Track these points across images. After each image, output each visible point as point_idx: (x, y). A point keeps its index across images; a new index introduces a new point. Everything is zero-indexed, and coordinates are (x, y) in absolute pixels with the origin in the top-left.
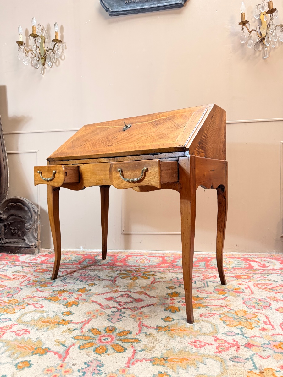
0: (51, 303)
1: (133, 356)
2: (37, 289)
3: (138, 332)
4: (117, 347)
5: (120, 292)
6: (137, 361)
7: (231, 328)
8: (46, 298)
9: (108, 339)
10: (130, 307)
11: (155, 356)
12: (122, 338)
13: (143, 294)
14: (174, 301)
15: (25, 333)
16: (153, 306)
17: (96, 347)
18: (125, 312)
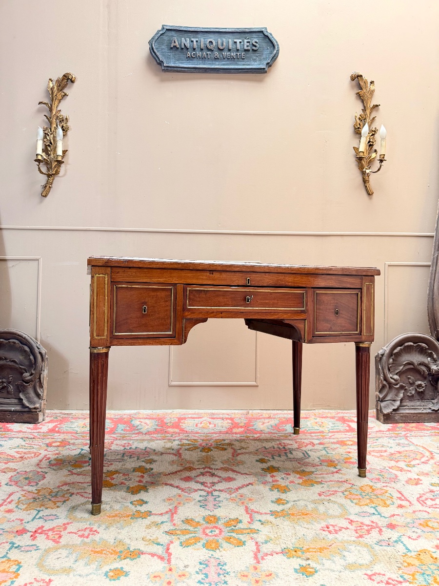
1: (258, 550)
2: (69, 471)
3: (250, 521)
4: (232, 540)
5: (197, 470)
6: (267, 555)
7: (362, 507)
9: (215, 531)
10: (223, 489)
11: (285, 547)
13: (230, 471)
14: (276, 478)
15: (91, 533)
16: (252, 485)
17: (204, 543)
18: (218, 496)
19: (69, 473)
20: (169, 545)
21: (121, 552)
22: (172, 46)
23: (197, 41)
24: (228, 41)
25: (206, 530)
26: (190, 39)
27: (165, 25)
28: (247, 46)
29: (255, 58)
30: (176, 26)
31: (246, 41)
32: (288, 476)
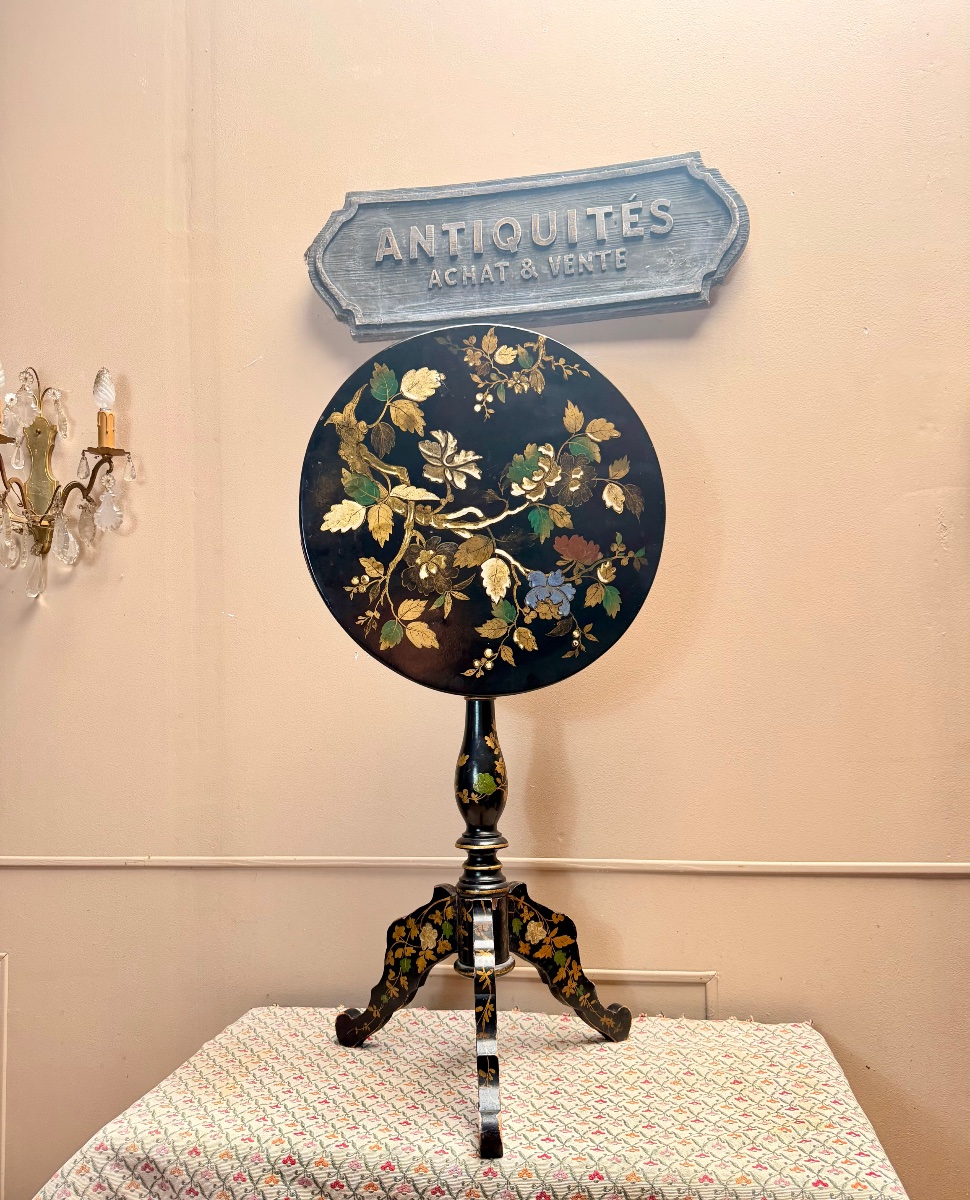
22: (379, 258)
23: (460, 231)
24: (567, 217)
26: (438, 225)
27: (354, 194)
28: (633, 225)
29: (661, 260)
30: (393, 191)
31: (626, 207)
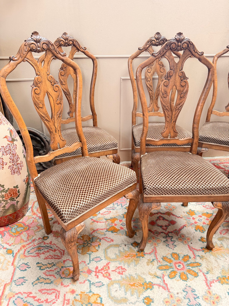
0: (115, 235)
1: (206, 279)
2: (92, 220)
3: (194, 256)
4: (191, 272)
5: (155, 215)
6: (211, 283)
8: (108, 230)
9: (180, 266)
10: (172, 231)
11: (218, 276)
12: (188, 263)
13: (171, 215)
14: (195, 219)
15: (123, 270)
16: (186, 227)
17: (179, 275)
18: (172, 236)
19: (92, 221)
20: (163, 278)
21: (143, 284)
25: (176, 265)
32: (201, 218)
